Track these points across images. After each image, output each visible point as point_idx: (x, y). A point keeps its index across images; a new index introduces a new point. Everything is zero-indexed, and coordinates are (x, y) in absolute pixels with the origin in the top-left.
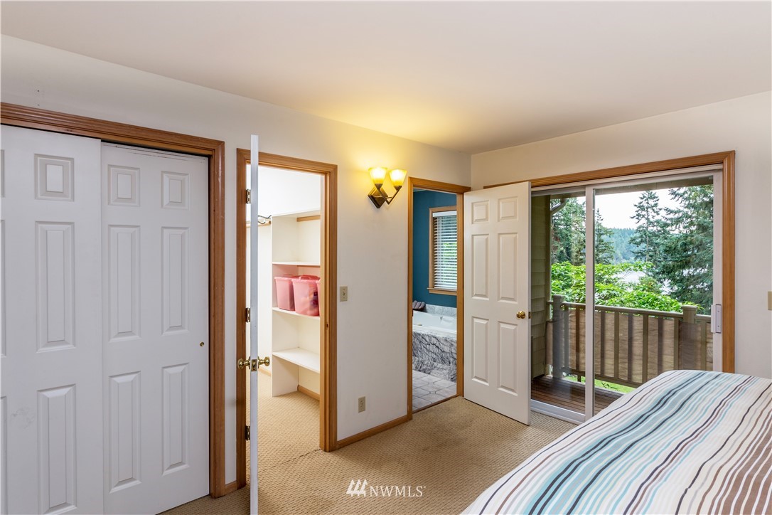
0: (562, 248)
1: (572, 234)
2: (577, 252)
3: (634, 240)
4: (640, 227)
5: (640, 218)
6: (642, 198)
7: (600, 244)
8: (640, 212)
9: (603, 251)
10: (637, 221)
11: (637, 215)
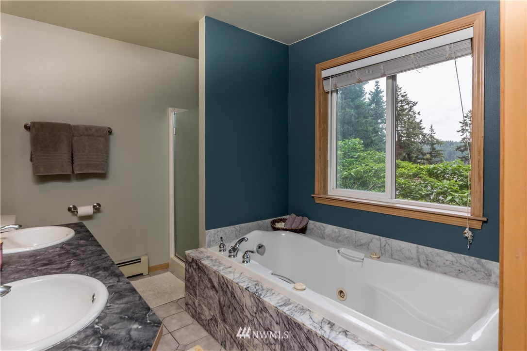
0: (404, 155)
1: (413, 144)
2: (416, 157)
3: (460, 148)
4: (464, 138)
5: (464, 132)
6: (466, 117)
7: (433, 151)
8: (464, 127)
9: (435, 156)
10: (462, 134)
11: (462, 130)
